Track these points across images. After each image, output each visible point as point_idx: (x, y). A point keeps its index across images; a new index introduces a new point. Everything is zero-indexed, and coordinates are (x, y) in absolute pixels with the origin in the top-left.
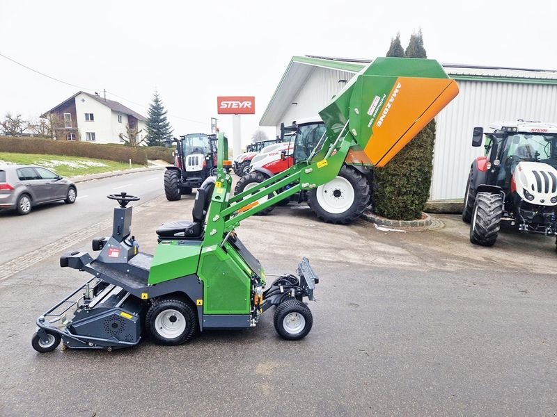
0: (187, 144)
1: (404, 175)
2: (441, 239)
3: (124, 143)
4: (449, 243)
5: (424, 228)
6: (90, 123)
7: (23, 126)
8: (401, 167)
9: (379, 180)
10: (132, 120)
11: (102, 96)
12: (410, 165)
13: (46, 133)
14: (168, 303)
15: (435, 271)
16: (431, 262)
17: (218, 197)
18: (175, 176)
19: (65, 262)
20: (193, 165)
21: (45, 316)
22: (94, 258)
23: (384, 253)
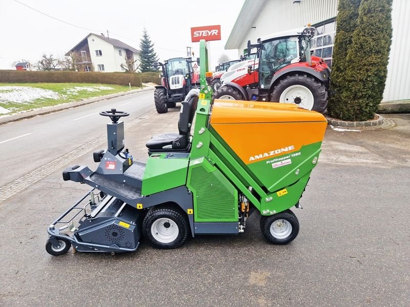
0: (170, 68)
1: (361, 80)
2: (395, 137)
3: (124, 71)
4: (405, 141)
5: (378, 127)
6: (100, 57)
7: (55, 63)
8: (358, 73)
9: (335, 86)
10: (129, 53)
11: (106, 36)
12: (367, 71)
13: (71, 68)
14: (162, 212)
15: (398, 167)
16: (392, 159)
17: (202, 110)
18: (162, 93)
19: (67, 176)
20: (176, 84)
21: (54, 224)
22: (94, 171)
23: (345, 151)
